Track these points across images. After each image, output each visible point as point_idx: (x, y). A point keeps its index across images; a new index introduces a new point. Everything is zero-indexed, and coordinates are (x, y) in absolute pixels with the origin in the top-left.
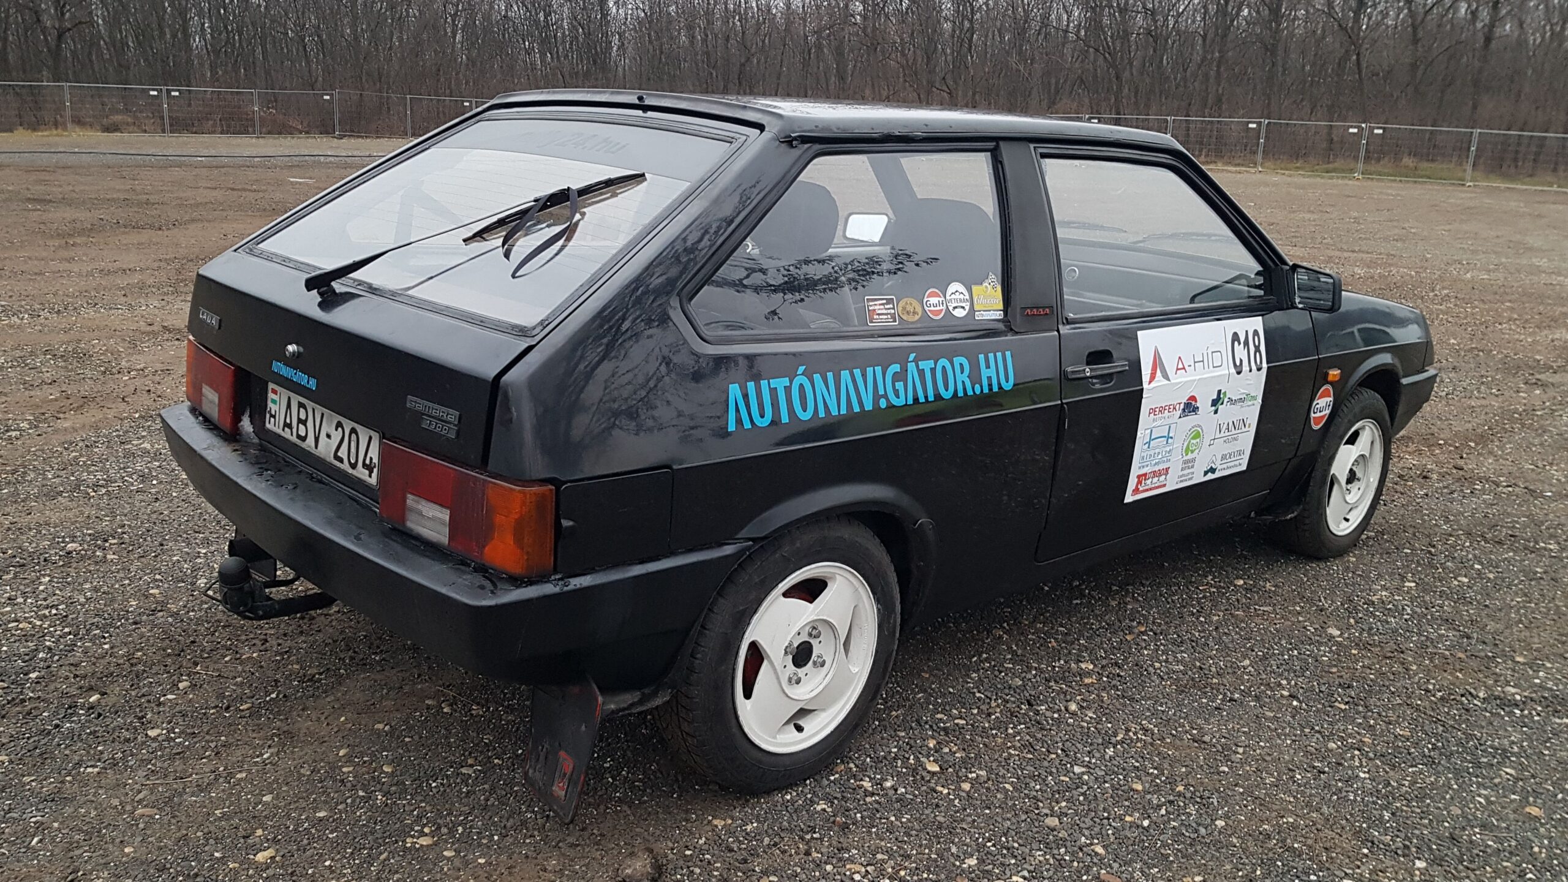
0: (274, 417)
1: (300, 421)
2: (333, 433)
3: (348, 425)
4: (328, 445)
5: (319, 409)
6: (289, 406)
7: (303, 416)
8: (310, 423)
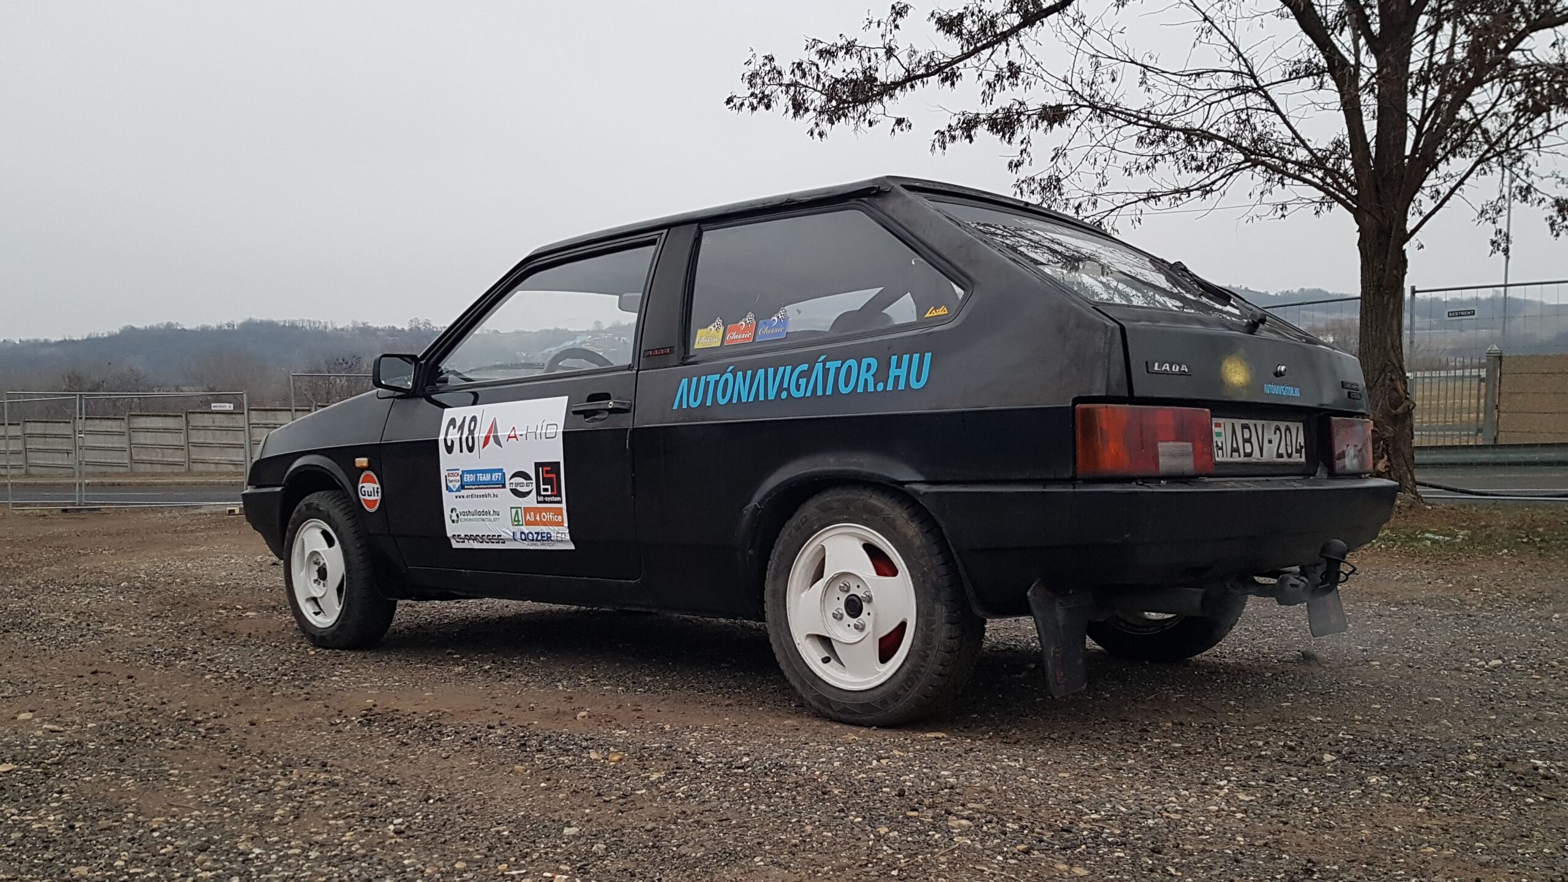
0: (1221, 449)
1: (1245, 441)
2: (1273, 437)
3: (1283, 425)
4: (1270, 449)
5: (1259, 423)
6: (1234, 432)
7: (1247, 436)
8: (1254, 440)
